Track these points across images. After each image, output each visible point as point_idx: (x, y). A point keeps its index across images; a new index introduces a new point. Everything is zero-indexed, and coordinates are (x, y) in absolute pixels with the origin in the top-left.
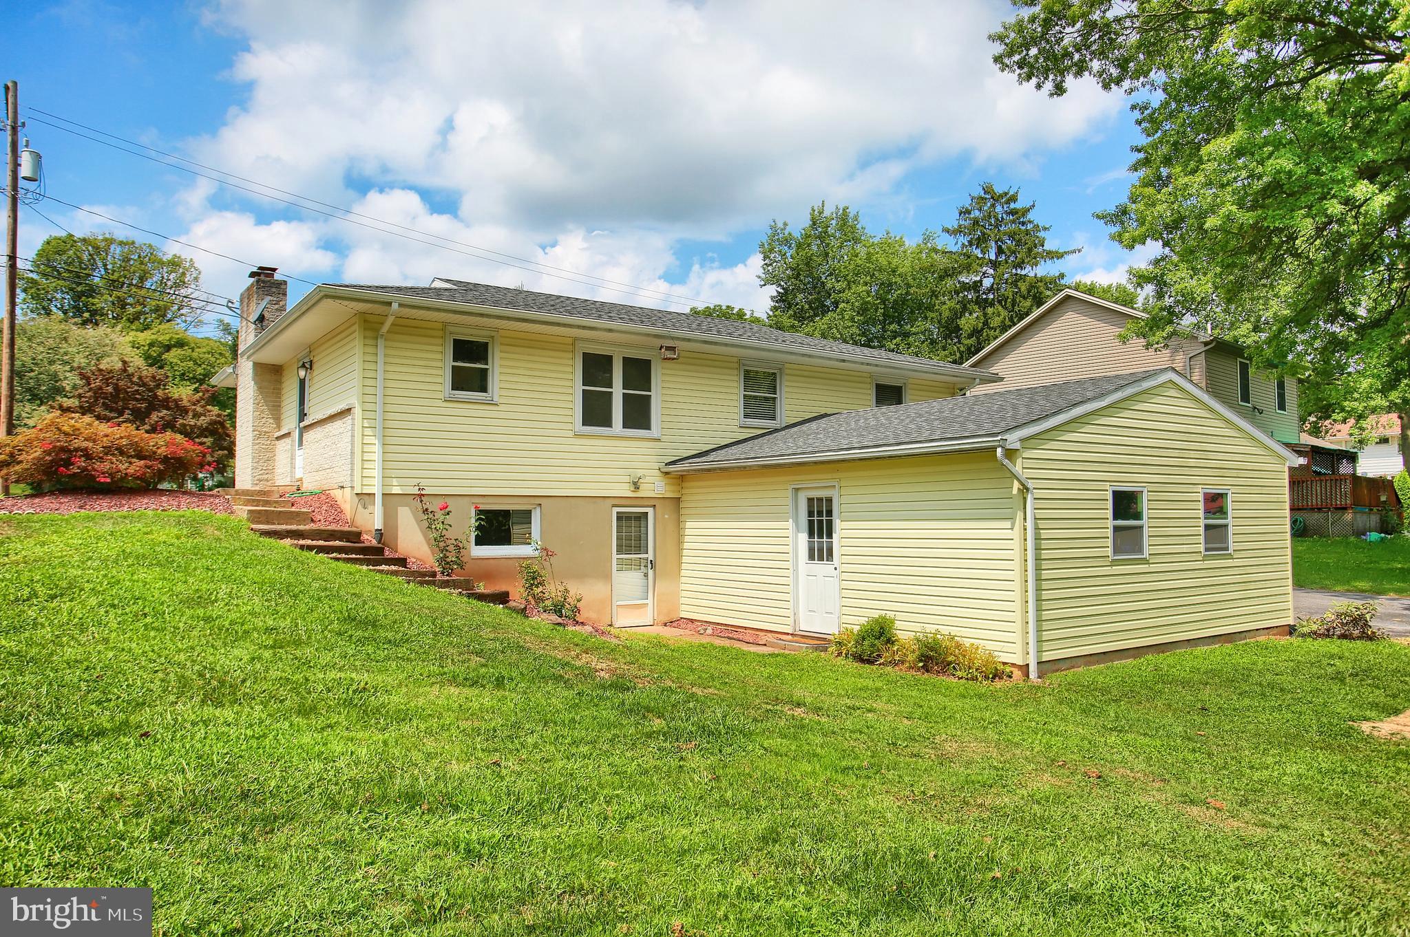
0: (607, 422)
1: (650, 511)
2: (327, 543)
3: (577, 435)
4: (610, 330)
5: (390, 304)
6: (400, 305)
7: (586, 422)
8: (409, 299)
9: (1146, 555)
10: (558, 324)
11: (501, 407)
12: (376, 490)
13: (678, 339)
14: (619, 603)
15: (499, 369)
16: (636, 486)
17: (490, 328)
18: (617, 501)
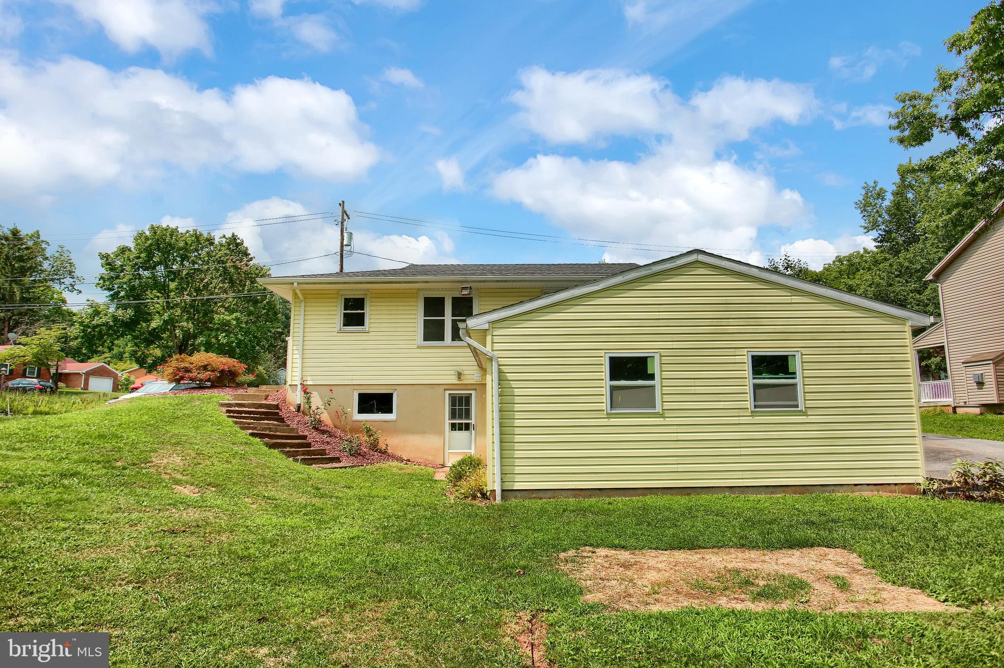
0: (441, 338)
1: (473, 392)
2: (257, 410)
3: (419, 347)
4: (427, 282)
5: (293, 283)
6: (298, 283)
7: (426, 339)
8: (302, 280)
9: (658, 409)
10: (392, 282)
11: (371, 334)
12: (298, 383)
13: (472, 281)
14: (449, 451)
15: (369, 312)
16: (459, 375)
17: (364, 290)
18: (448, 387)
